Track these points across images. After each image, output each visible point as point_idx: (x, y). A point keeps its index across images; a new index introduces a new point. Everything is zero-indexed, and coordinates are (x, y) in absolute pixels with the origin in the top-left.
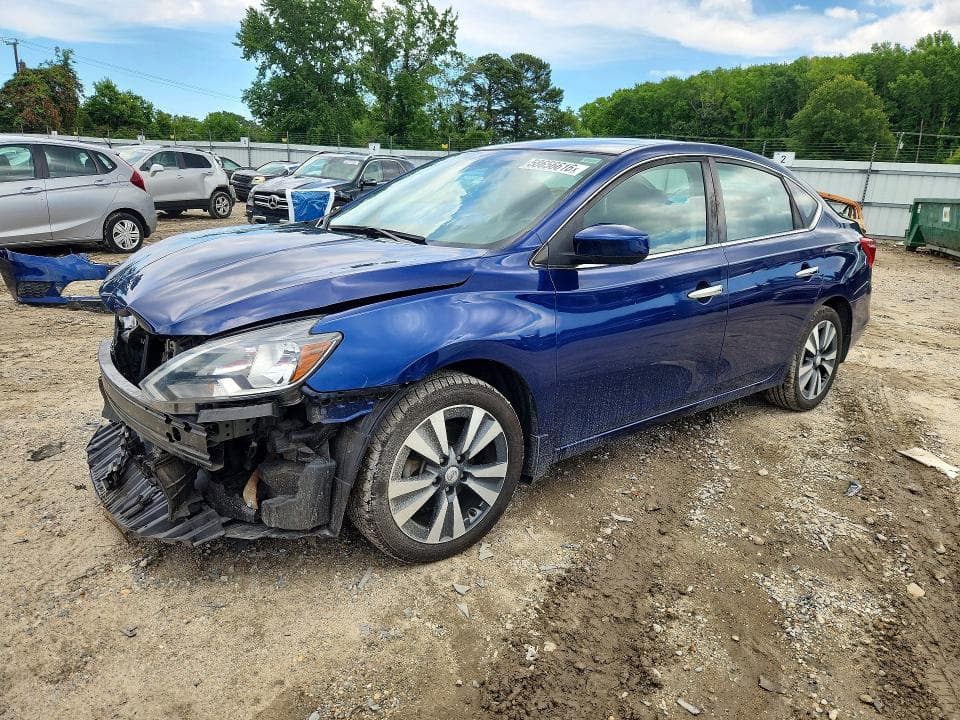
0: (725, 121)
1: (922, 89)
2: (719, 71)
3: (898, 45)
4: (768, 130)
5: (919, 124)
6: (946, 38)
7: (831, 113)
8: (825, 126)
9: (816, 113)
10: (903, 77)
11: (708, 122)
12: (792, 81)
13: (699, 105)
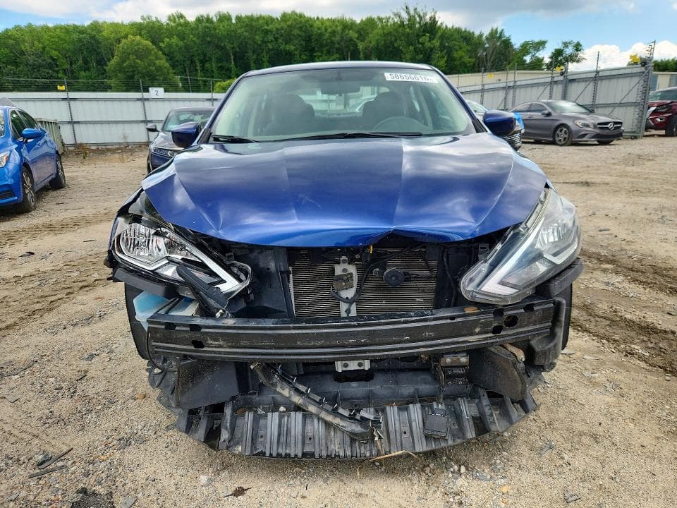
0: (50, 66)
1: (181, 48)
2: (30, 26)
3: (156, 18)
4: (87, 73)
5: (185, 71)
6: (181, 16)
7: (134, 62)
8: (133, 71)
9: (124, 62)
10: (168, 40)
11: (36, 68)
12: (93, 37)
13: (23, 53)
